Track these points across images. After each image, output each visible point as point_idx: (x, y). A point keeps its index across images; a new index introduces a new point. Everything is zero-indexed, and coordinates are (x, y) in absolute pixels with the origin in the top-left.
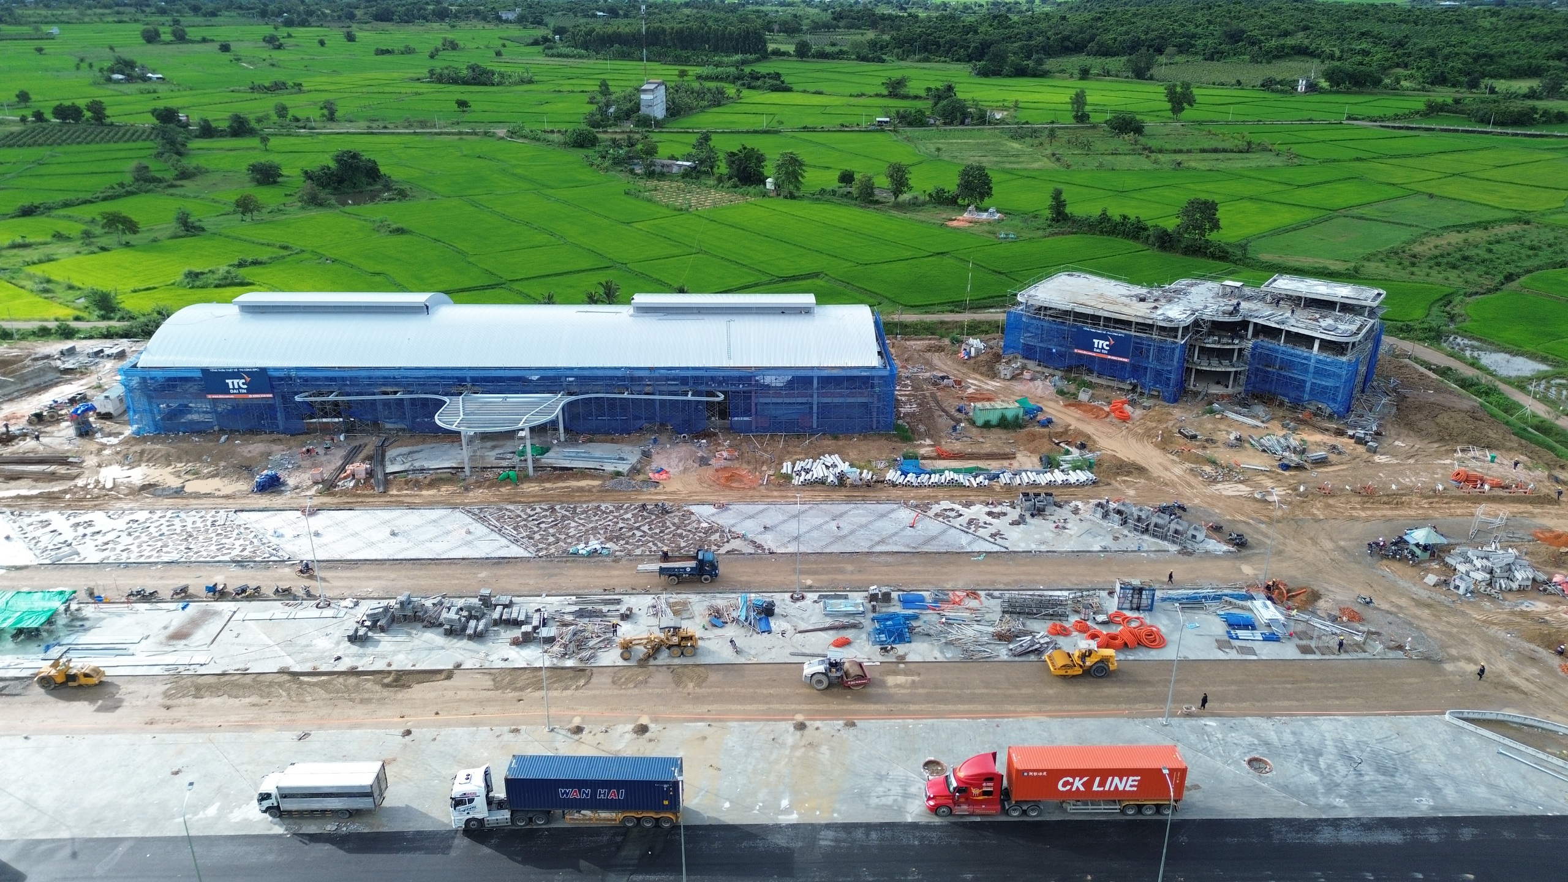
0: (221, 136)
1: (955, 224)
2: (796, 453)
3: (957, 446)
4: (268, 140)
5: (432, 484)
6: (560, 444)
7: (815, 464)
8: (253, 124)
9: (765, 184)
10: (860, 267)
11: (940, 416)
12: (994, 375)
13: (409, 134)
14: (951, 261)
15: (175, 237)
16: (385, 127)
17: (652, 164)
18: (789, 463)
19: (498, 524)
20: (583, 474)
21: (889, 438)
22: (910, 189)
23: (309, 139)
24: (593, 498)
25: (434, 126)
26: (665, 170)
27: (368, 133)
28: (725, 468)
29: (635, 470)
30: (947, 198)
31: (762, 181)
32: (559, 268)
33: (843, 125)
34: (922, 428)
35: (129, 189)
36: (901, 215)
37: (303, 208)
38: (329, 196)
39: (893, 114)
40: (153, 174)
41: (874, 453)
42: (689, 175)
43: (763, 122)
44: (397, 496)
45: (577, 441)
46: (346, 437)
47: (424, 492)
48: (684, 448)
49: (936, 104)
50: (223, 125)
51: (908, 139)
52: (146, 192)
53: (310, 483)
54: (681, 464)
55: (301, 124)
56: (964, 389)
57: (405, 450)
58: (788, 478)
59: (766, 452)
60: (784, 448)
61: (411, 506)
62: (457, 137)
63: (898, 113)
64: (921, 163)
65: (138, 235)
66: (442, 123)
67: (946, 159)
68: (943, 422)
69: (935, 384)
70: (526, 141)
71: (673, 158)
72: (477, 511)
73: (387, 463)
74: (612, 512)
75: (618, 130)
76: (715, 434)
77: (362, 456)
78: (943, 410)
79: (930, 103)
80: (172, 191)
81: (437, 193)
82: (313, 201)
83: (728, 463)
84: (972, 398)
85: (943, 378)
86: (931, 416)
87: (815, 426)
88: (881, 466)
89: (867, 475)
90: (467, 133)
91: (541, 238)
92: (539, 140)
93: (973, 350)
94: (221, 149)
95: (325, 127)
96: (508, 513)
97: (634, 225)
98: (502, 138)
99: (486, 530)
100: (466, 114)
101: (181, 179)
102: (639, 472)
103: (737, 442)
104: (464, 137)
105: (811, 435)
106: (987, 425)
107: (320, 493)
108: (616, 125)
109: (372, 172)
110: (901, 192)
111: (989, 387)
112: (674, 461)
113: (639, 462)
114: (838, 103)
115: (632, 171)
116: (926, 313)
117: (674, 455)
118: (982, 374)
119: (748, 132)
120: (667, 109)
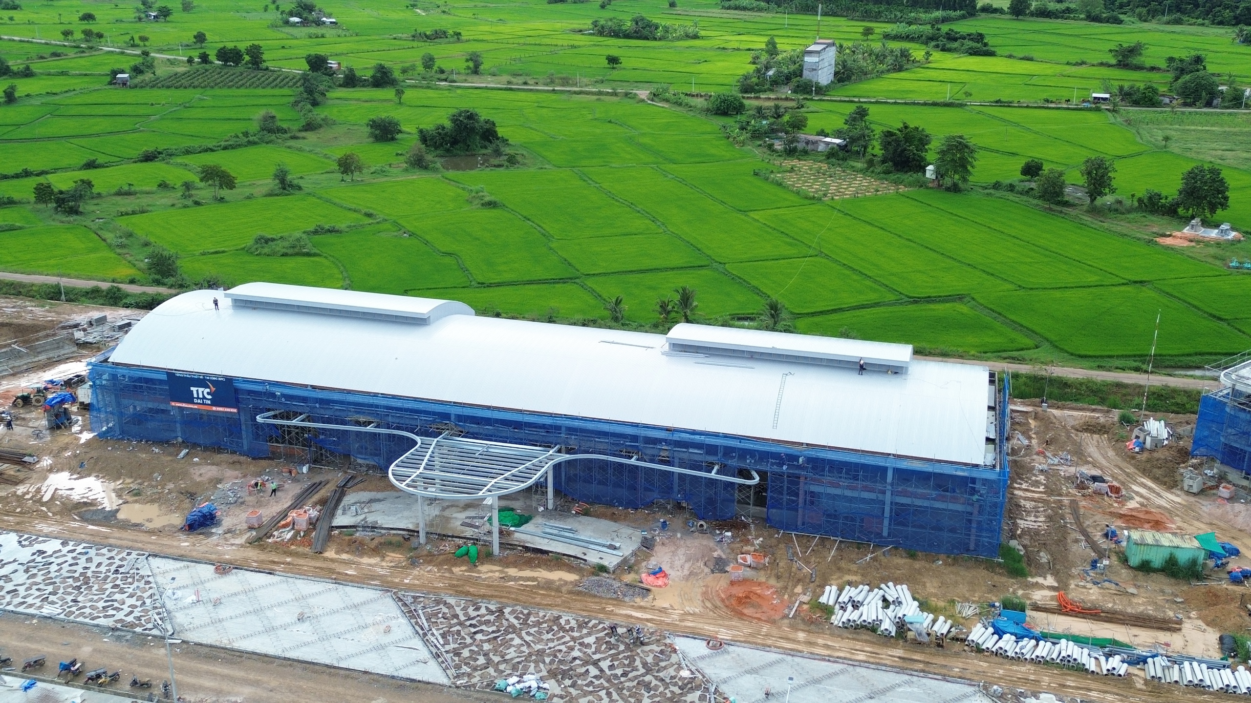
0: (363, 86)
1: (1168, 241)
2: (849, 572)
3: (1092, 594)
4: (403, 92)
5: (376, 551)
6: (548, 514)
7: (871, 595)
8: (397, 74)
9: (925, 171)
10: (1021, 293)
11: (1077, 541)
12: (1171, 482)
13: (548, 91)
14: (1153, 294)
15: (270, 195)
16: (525, 83)
17: (795, 140)
18: (834, 588)
19: (426, 625)
20: (558, 561)
21: (991, 567)
22: (1113, 191)
23: (446, 93)
24: (559, 601)
25: (575, 85)
26: (810, 147)
27: (506, 89)
28: (744, 581)
29: (626, 566)
30: (1163, 206)
31: (921, 168)
32: (647, 263)
33: (1047, 101)
34: (1044, 557)
35: (251, 139)
36: (1097, 224)
37: (406, 170)
38: (436, 159)
39: (1116, 91)
40: (279, 124)
41: (963, 589)
42: (837, 155)
43: (946, 93)
44: (333, 560)
45: (569, 510)
46: (310, 469)
47: (366, 560)
48: (696, 543)
49: (1177, 78)
50: (368, 75)
51: (1129, 122)
52: (267, 143)
53: (245, 526)
54: (687, 566)
55: (443, 76)
56: (1122, 500)
57: (365, 496)
58: (828, 611)
59: (807, 563)
60: (835, 561)
61: (340, 579)
62: (595, 97)
63: (1121, 88)
64: (1139, 154)
65: (234, 191)
66: (585, 80)
67: (1177, 151)
68: (1080, 549)
69: (1081, 487)
70: (666, 105)
71: (823, 133)
72: (409, 600)
73: (339, 511)
74: (572, 629)
75: (772, 96)
76: (746, 526)
77: (316, 497)
78: (1084, 533)
79: (1170, 76)
80: (292, 143)
81: (549, 162)
82: (418, 163)
83: (749, 573)
84: (1132, 520)
85: (1095, 479)
86: (1062, 541)
87: (885, 534)
88: (969, 611)
89: (942, 627)
90: (608, 94)
91: (640, 223)
92: (680, 104)
93: (1148, 439)
94: (358, 100)
95: (466, 81)
96: (445, 610)
97: (752, 214)
98: (643, 101)
99: (409, 631)
100: (615, 72)
101: (306, 130)
102: (631, 569)
103: (773, 541)
104: (602, 97)
105: (878, 546)
106: (1145, 567)
107: (251, 543)
108: (771, 90)
109: (489, 134)
110: (1101, 194)
111: (1162, 502)
112: (680, 558)
113: (634, 554)
114: (1049, 72)
115: (770, 147)
116: (1100, 367)
117: (681, 551)
118: (1155, 479)
119: (925, 104)
120: (836, 74)
